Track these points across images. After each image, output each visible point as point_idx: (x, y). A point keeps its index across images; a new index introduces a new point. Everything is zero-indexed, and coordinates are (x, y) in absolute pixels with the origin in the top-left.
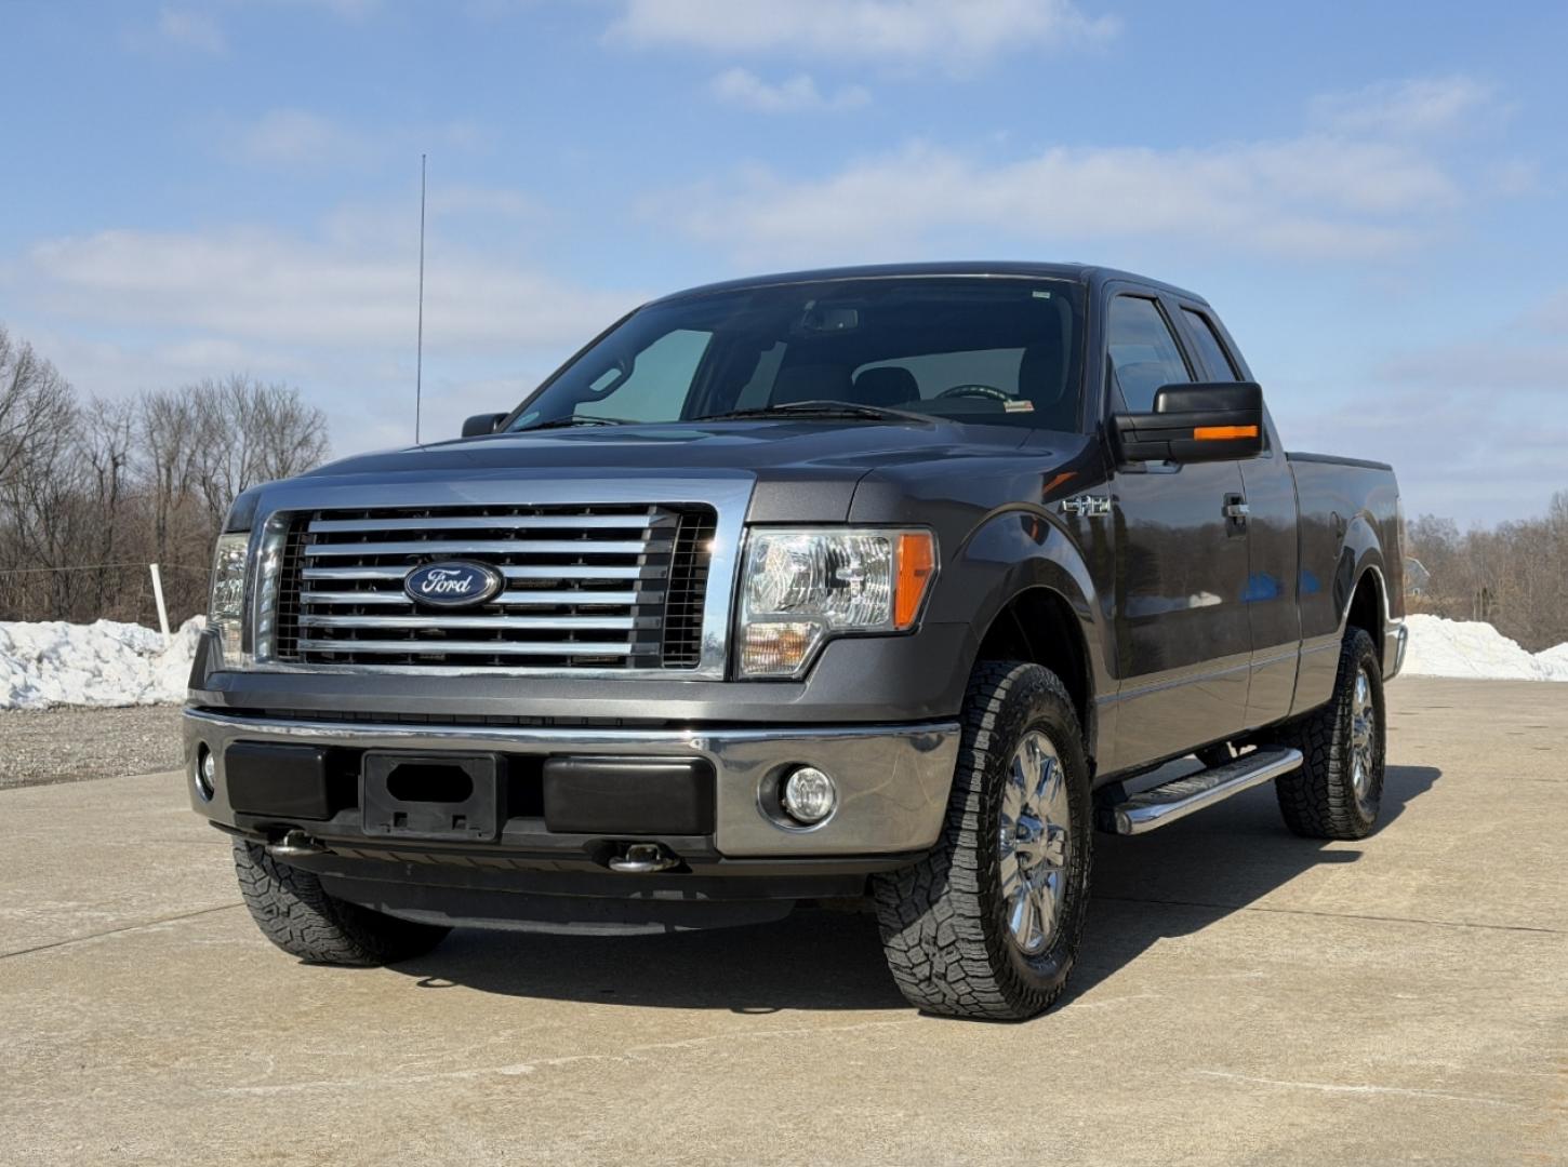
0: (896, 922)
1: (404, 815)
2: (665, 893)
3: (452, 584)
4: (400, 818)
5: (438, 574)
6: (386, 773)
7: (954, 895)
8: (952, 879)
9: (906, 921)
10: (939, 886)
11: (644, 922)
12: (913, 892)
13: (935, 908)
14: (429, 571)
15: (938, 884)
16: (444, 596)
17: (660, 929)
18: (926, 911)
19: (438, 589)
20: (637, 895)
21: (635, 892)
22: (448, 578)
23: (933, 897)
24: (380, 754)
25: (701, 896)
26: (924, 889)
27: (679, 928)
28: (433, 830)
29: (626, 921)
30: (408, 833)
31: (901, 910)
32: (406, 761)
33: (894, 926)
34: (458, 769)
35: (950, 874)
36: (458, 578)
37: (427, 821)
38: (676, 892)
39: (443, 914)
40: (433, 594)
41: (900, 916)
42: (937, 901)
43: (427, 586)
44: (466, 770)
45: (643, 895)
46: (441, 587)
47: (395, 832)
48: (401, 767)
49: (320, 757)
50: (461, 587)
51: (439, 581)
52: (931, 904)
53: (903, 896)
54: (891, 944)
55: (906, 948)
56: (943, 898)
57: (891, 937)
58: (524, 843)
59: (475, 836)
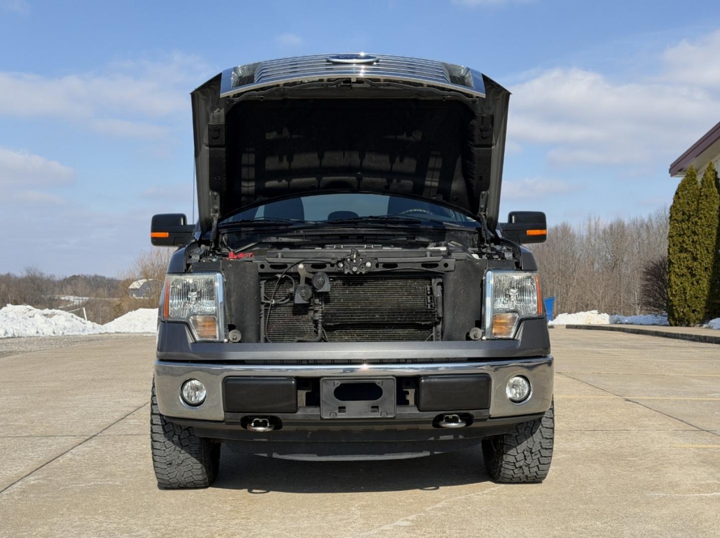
0: (515, 443)
1: (344, 408)
2: (445, 436)
4: (342, 409)
6: (333, 388)
7: (543, 430)
8: (543, 423)
9: (519, 442)
10: (537, 426)
11: (421, 451)
12: (525, 430)
13: (534, 435)
15: (536, 425)
17: (427, 454)
18: (530, 437)
20: (432, 439)
21: (431, 437)
23: (533, 431)
24: (330, 379)
25: (461, 437)
26: (530, 427)
27: (436, 453)
28: (360, 414)
29: (412, 451)
30: (345, 416)
31: (518, 438)
32: (344, 382)
33: (512, 445)
34: (374, 384)
35: (542, 420)
37: (357, 409)
38: (450, 436)
39: (315, 455)
41: (517, 440)
42: (534, 433)
45: (435, 439)
47: (340, 416)
49: (293, 382)
52: (532, 434)
53: (520, 431)
54: (508, 453)
55: (516, 454)
56: (538, 431)
57: (510, 449)
58: (407, 417)
59: (384, 415)
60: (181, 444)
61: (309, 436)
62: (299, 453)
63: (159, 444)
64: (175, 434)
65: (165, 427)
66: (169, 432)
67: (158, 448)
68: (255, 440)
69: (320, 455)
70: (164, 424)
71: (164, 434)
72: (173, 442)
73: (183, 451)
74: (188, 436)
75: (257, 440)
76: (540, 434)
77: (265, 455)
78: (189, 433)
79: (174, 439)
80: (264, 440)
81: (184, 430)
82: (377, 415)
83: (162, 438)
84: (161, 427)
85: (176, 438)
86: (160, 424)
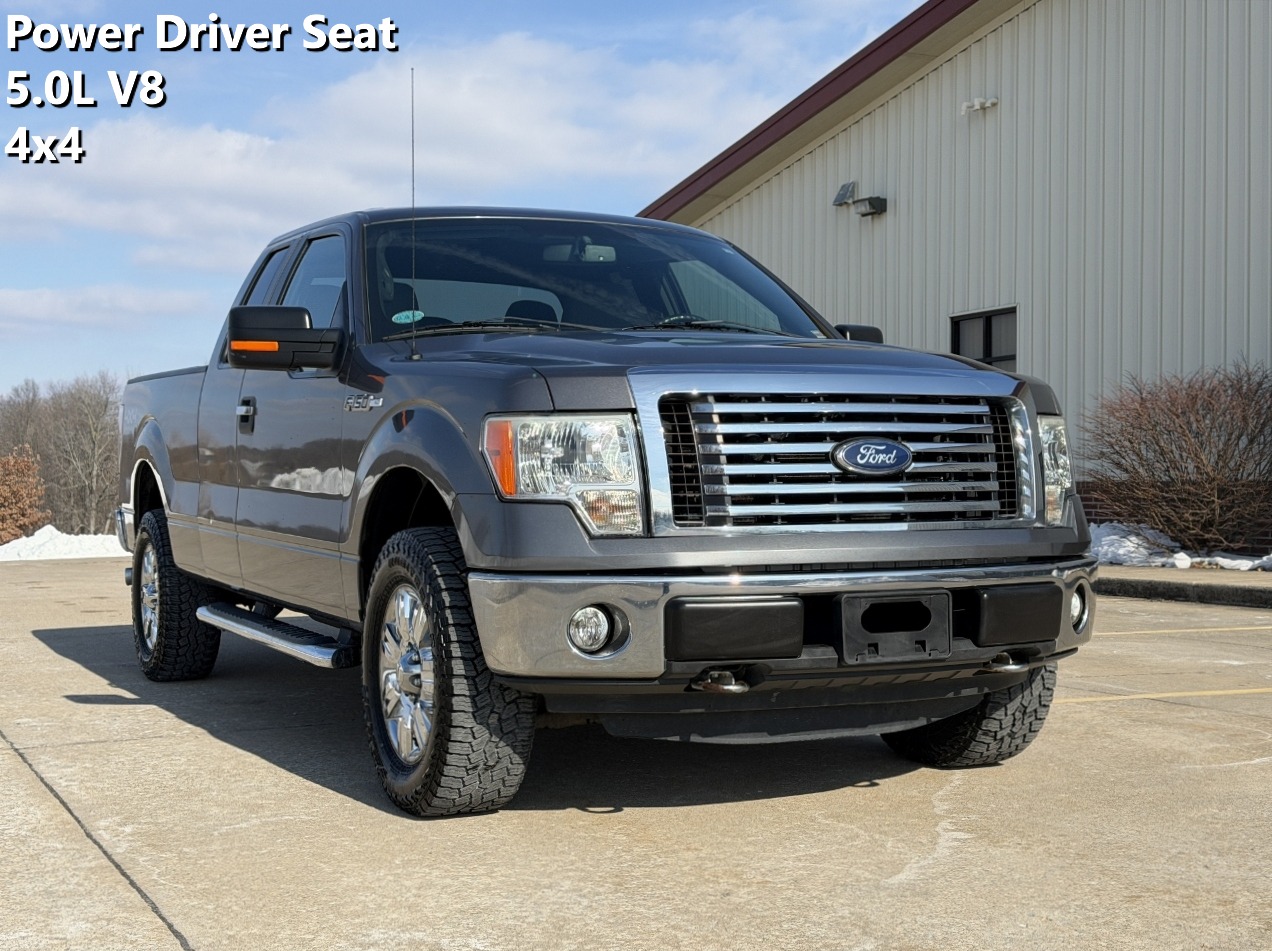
0: (1005, 701)
1: (876, 645)
3: (882, 457)
4: (874, 647)
5: (868, 449)
6: (860, 612)
14: (861, 446)
16: (876, 467)
17: (924, 722)
19: (871, 460)
20: (951, 695)
22: (878, 452)
24: (855, 596)
28: (900, 654)
30: (878, 659)
34: (919, 603)
36: (887, 452)
37: (896, 647)
38: (974, 689)
40: (867, 466)
43: (862, 458)
44: (926, 605)
46: (874, 459)
47: (871, 659)
48: (872, 605)
49: (796, 603)
50: (889, 459)
51: (871, 455)
54: (994, 716)
55: (1003, 717)
56: (1039, 677)
57: (997, 710)
58: (961, 658)
59: (935, 655)
60: (501, 729)
61: (773, 700)
62: (738, 732)
63: (464, 731)
64: (492, 712)
65: (477, 699)
66: (484, 707)
67: (459, 739)
68: (682, 711)
69: (772, 733)
70: (475, 693)
71: (473, 713)
72: (488, 726)
73: (502, 744)
74: (515, 715)
75: (687, 711)
76: (1041, 682)
77: (676, 739)
78: (518, 707)
79: (490, 722)
80: (699, 710)
81: (509, 703)
82: (924, 656)
83: (469, 721)
84: (468, 700)
85: (493, 720)
86: (467, 693)
